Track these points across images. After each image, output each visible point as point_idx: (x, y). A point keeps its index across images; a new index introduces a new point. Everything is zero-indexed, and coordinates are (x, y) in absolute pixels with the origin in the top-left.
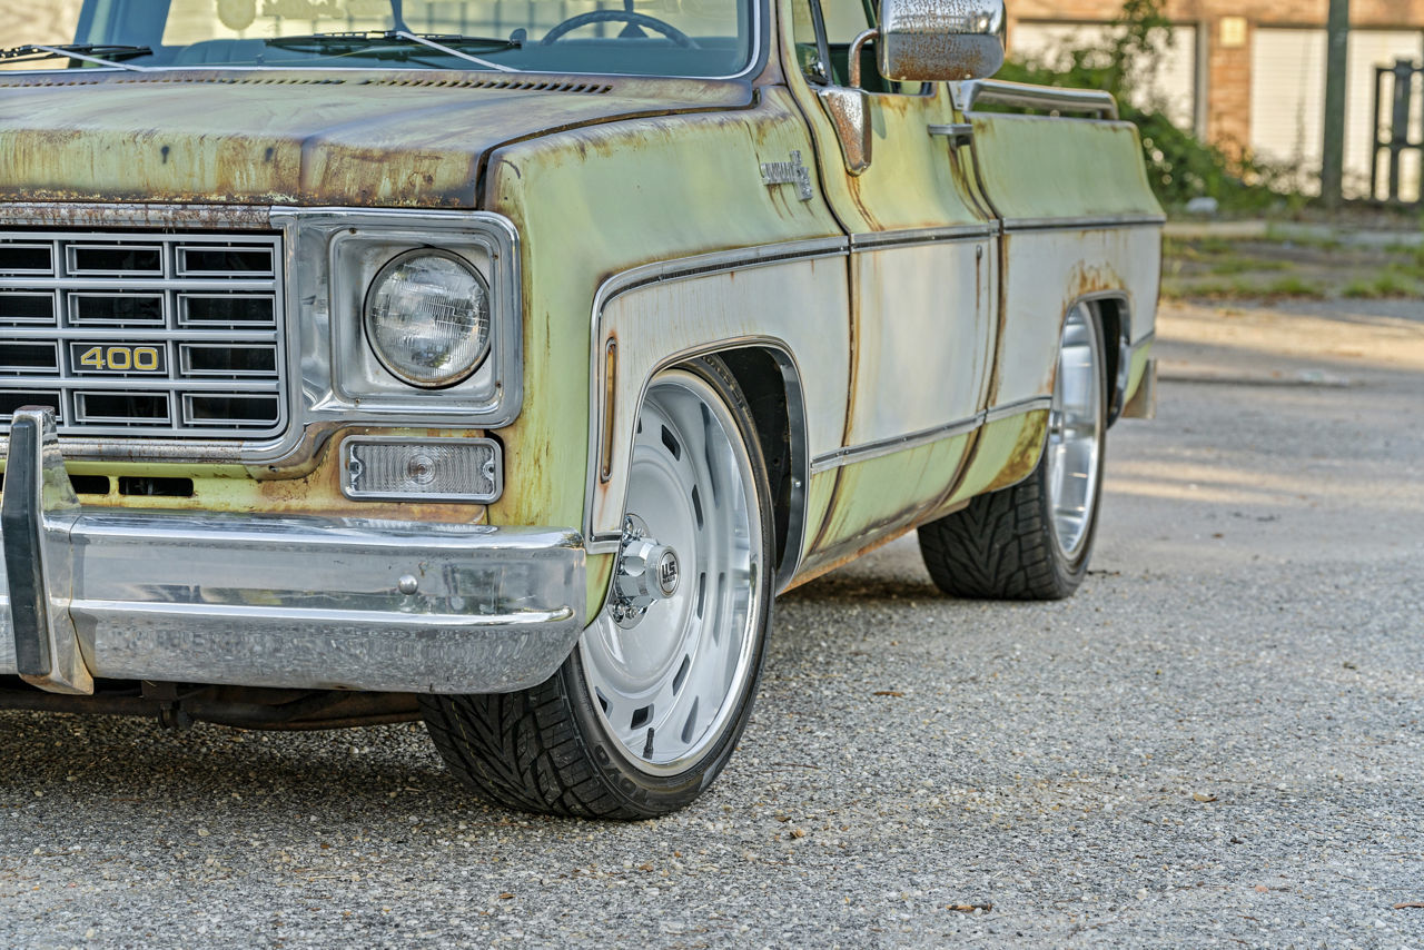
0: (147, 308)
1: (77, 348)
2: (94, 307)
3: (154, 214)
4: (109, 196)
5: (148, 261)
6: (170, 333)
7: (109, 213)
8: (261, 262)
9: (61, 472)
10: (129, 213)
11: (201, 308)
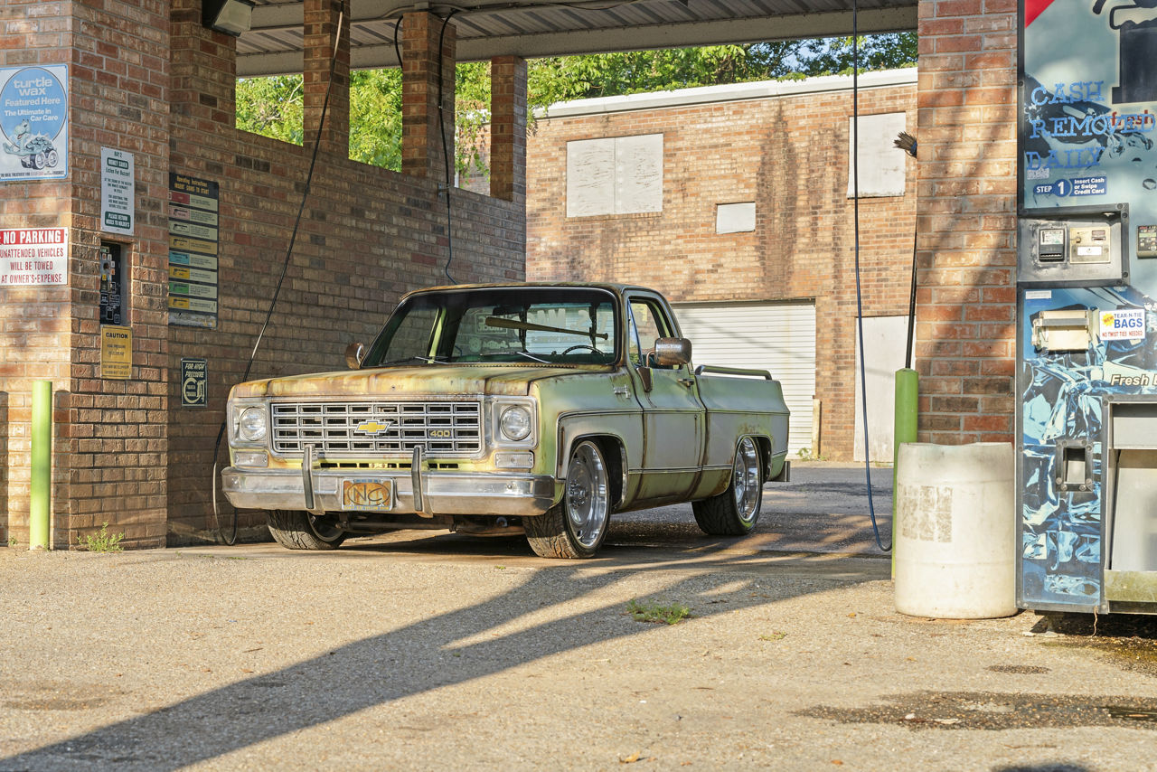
0: (448, 421)
1: (430, 432)
2: (434, 421)
3: (449, 398)
4: (438, 393)
5: (447, 409)
6: (453, 427)
7: (438, 398)
8: (474, 409)
9: (426, 462)
10: (443, 398)
11: (461, 421)
